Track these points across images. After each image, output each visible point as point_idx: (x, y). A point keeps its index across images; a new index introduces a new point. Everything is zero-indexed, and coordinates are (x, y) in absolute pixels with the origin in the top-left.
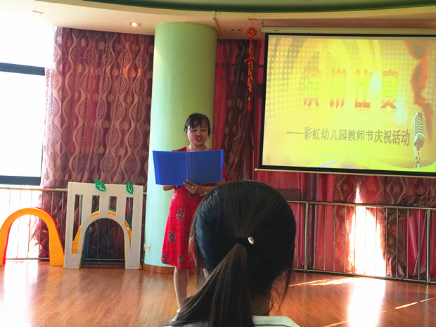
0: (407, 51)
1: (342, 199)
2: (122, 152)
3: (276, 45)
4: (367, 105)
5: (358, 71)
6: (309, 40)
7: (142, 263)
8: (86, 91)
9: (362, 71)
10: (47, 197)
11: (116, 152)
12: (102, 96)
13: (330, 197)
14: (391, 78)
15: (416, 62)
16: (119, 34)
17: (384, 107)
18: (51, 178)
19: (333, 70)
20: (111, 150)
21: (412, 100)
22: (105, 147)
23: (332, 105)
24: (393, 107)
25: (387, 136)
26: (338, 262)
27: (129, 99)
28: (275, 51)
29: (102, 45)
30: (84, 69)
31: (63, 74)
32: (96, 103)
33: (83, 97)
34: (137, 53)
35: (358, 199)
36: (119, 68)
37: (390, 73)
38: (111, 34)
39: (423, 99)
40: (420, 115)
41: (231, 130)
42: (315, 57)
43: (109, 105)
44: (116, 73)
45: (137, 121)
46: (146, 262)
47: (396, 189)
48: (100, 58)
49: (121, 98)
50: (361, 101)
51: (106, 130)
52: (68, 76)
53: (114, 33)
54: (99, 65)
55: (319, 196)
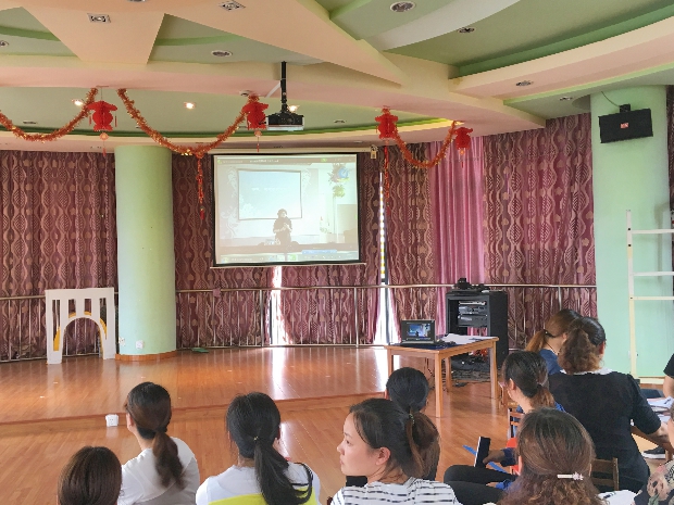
7: (118, 353)
46: (122, 353)
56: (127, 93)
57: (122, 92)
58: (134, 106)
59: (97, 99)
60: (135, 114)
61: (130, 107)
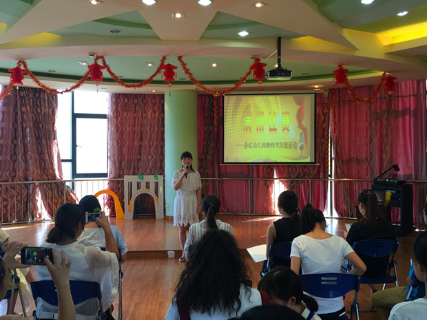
0: (294, 102)
1: (267, 176)
2: (150, 157)
3: (228, 100)
4: (275, 130)
5: (270, 112)
6: (245, 97)
7: (165, 215)
8: (129, 126)
9: (272, 113)
10: (112, 184)
11: (147, 158)
12: (137, 128)
13: (261, 176)
14: (286, 115)
15: (298, 107)
16: (145, 95)
17: (284, 130)
18: (114, 173)
19: (258, 112)
20: (144, 157)
21: (297, 126)
22: (141, 155)
23: (258, 130)
24: (288, 130)
25: (286, 145)
26: (266, 209)
27: (152, 129)
28: (228, 103)
29: (136, 101)
30: (127, 114)
31: (117, 118)
32: (135, 132)
33: (128, 130)
34: (155, 105)
35: (275, 176)
36: (145, 112)
37: (286, 113)
38: (140, 95)
39: (303, 125)
40: (301, 133)
41: (207, 142)
42: (248, 106)
43: (142, 132)
44: (144, 115)
45: (157, 140)
47: (294, 170)
48: (135, 108)
49: (148, 129)
50: (272, 127)
51: (141, 146)
52: (119, 119)
54: (135, 111)
55: (255, 175)
58: (187, 66)
60: (187, 71)
61: (184, 67)
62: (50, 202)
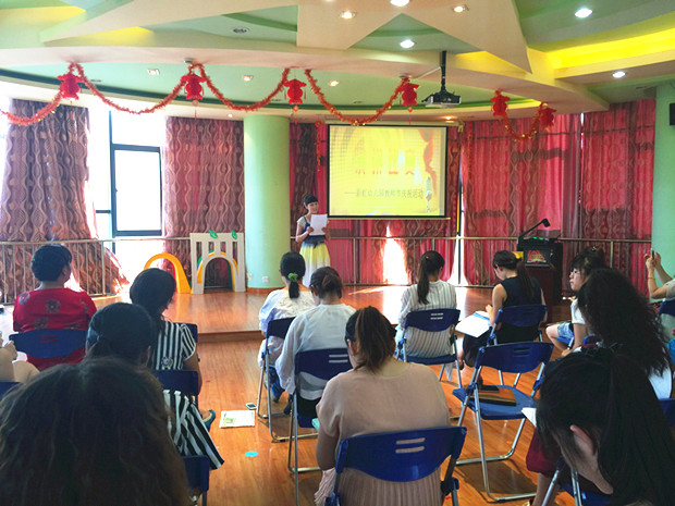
0: (420, 137)
1: (378, 234)
2: (221, 208)
3: (335, 132)
4: (396, 173)
7: (246, 287)
8: (192, 164)
10: (170, 244)
11: (217, 209)
12: (204, 168)
13: (369, 233)
14: (410, 154)
15: (426, 144)
16: (213, 120)
17: (407, 174)
18: (172, 230)
19: (374, 149)
20: (213, 208)
21: (424, 169)
22: (208, 205)
23: (374, 173)
24: (413, 174)
25: (409, 193)
26: (376, 277)
27: (224, 169)
28: (335, 136)
29: (201, 129)
30: (189, 147)
31: (175, 152)
32: (199, 173)
33: (190, 169)
34: (227, 134)
35: (388, 234)
36: (214, 145)
37: (410, 151)
38: (207, 120)
39: (431, 168)
40: (429, 178)
41: (299, 189)
42: (362, 141)
43: (209, 174)
44: (212, 149)
45: (231, 185)
46: (249, 286)
47: (413, 226)
48: (200, 138)
49: (218, 169)
50: (392, 170)
51: (208, 193)
52: (178, 153)
53: (209, 120)
54: (199, 143)
55: (362, 233)
56: (311, 74)
57: (308, 72)
58: (317, 84)
59: (290, 78)
60: (317, 90)
61: (314, 85)
62: (83, 271)
